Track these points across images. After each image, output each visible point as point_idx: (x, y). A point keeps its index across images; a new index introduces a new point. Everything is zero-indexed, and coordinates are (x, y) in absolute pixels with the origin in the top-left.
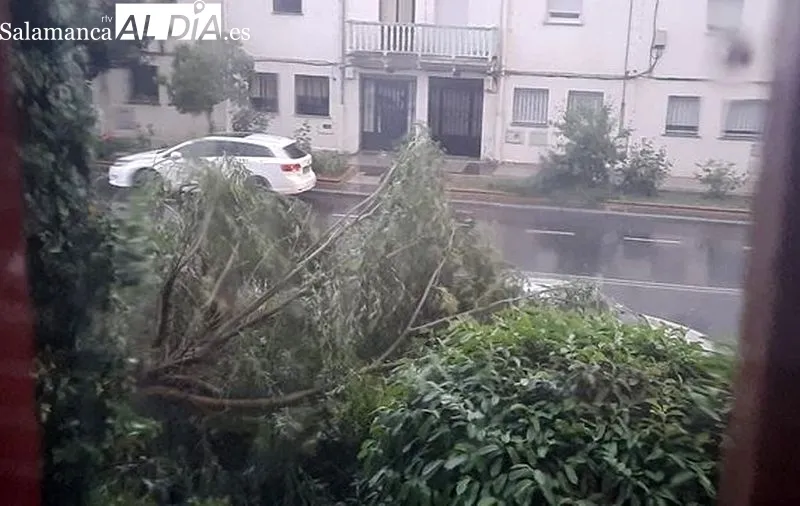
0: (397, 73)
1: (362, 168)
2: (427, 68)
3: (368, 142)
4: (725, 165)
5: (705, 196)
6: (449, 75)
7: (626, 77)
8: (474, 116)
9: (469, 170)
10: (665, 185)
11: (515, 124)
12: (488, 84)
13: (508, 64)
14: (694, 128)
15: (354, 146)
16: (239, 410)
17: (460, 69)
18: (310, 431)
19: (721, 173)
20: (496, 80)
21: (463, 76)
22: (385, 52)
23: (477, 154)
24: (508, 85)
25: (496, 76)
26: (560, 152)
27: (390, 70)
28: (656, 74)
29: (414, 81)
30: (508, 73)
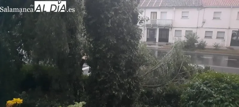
0: (153, 28)
1: (148, 44)
2: (159, 27)
3: (148, 40)
4: (218, 44)
5: (214, 49)
6: (163, 28)
7: (197, 28)
8: (167, 35)
9: (167, 44)
10: (206, 47)
11: (175, 36)
12: (170, 29)
13: (174, 26)
14: (211, 37)
15: (146, 40)
16: (149, 87)
17: (165, 27)
18: (163, 92)
19: (217, 45)
20: (171, 29)
21: (166, 28)
22: (152, 24)
23: (168, 42)
24: (174, 30)
25: (172, 28)
26: (186, 41)
27: (152, 27)
28: (203, 27)
29: (156, 29)
30: (174, 27)
